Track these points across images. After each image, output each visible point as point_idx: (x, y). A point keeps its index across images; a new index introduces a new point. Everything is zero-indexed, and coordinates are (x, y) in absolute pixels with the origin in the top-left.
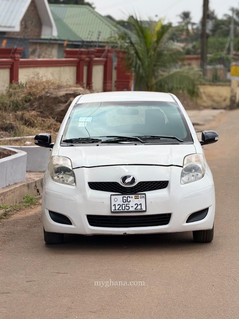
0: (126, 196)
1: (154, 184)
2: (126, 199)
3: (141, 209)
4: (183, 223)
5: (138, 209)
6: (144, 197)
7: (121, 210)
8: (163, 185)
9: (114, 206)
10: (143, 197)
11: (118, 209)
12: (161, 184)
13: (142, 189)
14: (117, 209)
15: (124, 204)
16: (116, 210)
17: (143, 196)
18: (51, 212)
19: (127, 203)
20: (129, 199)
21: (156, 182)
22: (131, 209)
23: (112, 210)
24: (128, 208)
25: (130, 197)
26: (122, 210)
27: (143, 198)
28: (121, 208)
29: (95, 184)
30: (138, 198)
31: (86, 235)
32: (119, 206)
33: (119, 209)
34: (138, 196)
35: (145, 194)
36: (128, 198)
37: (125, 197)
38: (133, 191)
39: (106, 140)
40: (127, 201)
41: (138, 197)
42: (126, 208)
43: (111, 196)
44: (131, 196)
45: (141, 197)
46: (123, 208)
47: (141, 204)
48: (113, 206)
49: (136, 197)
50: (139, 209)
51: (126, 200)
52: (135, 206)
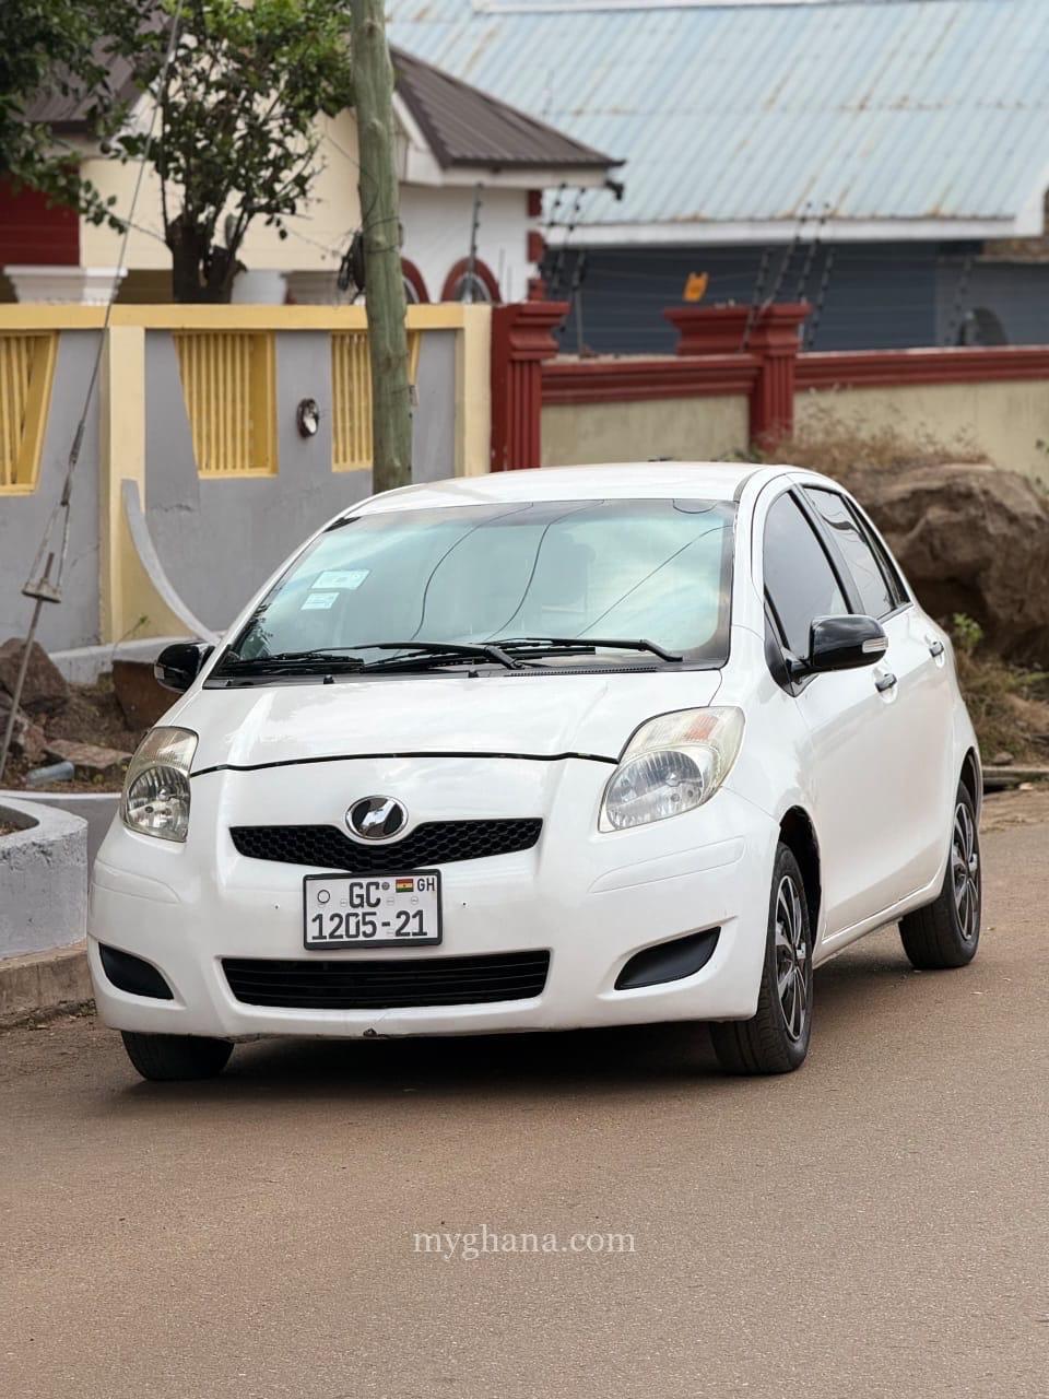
0: (364, 881)
1: (482, 831)
2: (363, 892)
3: (421, 932)
4: (602, 989)
5: (408, 934)
6: (433, 884)
7: (341, 937)
8: (519, 834)
9: (318, 921)
10: (429, 884)
11: (332, 936)
12: (513, 832)
13: (434, 853)
14: (326, 932)
15: (356, 915)
16: (325, 937)
17: (431, 882)
18: (106, 950)
19: (367, 909)
20: (375, 894)
21: (491, 823)
22: (382, 934)
23: (310, 940)
24: (368, 929)
25: (377, 885)
26: (345, 939)
27: (431, 887)
28: (342, 931)
29: (256, 834)
30: (411, 890)
31: (228, 1038)
32: (337, 920)
33: (336, 934)
34: (411, 881)
35: (437, 873)
36: (372, 888)
37: (361, 886)
38: (399, 861)
39: (379, 662)
40: (365, 900)
41: (408, 886)
42: (362, 928)
43: (308, 882)
44: (381, 880)
45: (423, 885)
46: (353, 931)
47: (420, 913)
48: (314, 920)
49: (401, 886)
50: (414, 934)
51: (361, 896)
52: (397, 924)
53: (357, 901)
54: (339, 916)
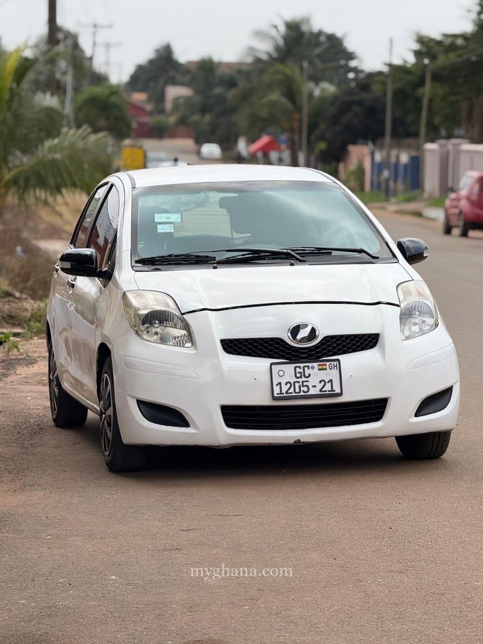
0: (302, 365)
1: (352, 340)
2: (301, 370)
3: (332, 390)
4: (410, 417)
5: (326, 391)
7: (292, 393)
8: (368, 341)
9: (279, 385)
10: (334, 366)
11: (287, 393)
12: (365, 340)
13: (329, 351)
14: (284, 391)
15: (299, 382)
16: (283, 394)
17: (335, 365)
18: (141, 403)
19: (304, 379)
20: (307, 372)
21: (356, 336)
22: (312, 391)
23: (275, 395)
24: (305, 389)
25: (308, 367)
26: (294, 394)
27: (335, 368)
28: (292, 390)
29: (235, 342)
30: (326, 369)
32: (289, 385)
33: (289, 392)
34: (326, 365)
35: (338, 360)
36: (306, 368)
37: (300, 367)
38: (313, 355)
40: (303, 374)
41: (324, 367)
42: (302, 389)
43: (272, 366)
44: (310, 365)
45: (332, 367)
46: (297, 390)
47: (331, 381)
48: (277, 385)
49: (320, 367)
50: (329, 391)
51: (300, 373)
52: (320, 386)
53: (298, 375)
54: (290, 383)
